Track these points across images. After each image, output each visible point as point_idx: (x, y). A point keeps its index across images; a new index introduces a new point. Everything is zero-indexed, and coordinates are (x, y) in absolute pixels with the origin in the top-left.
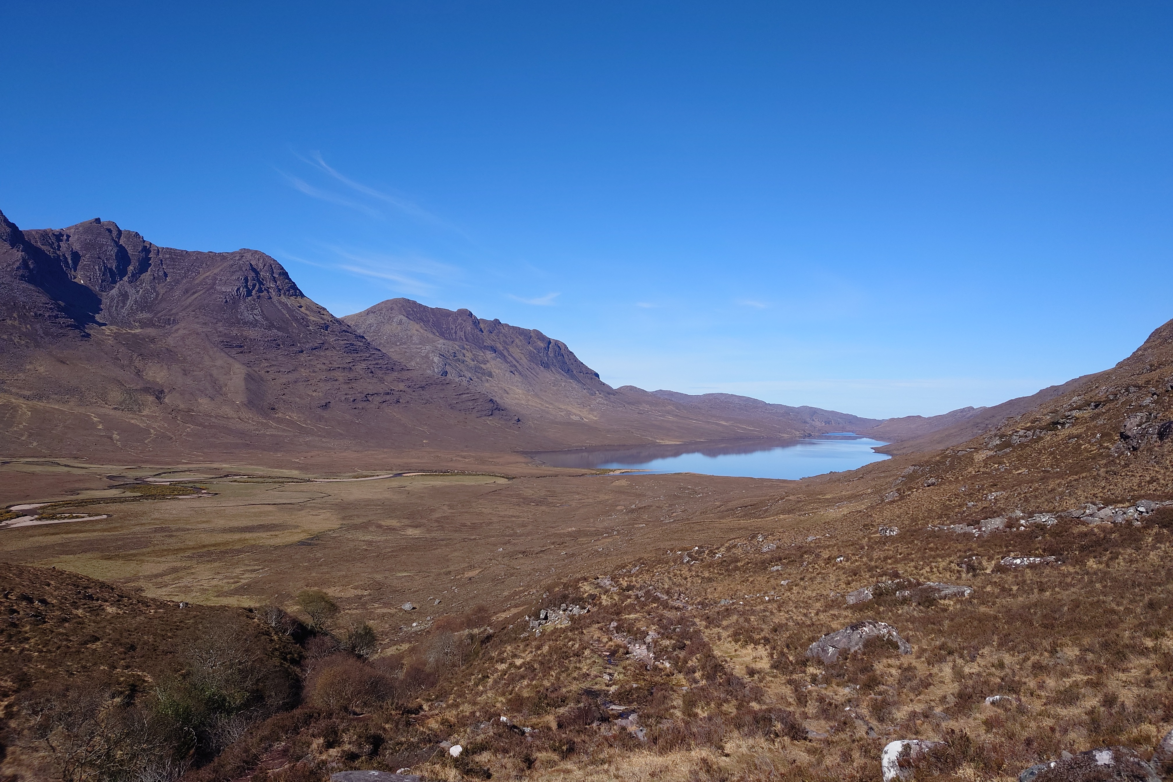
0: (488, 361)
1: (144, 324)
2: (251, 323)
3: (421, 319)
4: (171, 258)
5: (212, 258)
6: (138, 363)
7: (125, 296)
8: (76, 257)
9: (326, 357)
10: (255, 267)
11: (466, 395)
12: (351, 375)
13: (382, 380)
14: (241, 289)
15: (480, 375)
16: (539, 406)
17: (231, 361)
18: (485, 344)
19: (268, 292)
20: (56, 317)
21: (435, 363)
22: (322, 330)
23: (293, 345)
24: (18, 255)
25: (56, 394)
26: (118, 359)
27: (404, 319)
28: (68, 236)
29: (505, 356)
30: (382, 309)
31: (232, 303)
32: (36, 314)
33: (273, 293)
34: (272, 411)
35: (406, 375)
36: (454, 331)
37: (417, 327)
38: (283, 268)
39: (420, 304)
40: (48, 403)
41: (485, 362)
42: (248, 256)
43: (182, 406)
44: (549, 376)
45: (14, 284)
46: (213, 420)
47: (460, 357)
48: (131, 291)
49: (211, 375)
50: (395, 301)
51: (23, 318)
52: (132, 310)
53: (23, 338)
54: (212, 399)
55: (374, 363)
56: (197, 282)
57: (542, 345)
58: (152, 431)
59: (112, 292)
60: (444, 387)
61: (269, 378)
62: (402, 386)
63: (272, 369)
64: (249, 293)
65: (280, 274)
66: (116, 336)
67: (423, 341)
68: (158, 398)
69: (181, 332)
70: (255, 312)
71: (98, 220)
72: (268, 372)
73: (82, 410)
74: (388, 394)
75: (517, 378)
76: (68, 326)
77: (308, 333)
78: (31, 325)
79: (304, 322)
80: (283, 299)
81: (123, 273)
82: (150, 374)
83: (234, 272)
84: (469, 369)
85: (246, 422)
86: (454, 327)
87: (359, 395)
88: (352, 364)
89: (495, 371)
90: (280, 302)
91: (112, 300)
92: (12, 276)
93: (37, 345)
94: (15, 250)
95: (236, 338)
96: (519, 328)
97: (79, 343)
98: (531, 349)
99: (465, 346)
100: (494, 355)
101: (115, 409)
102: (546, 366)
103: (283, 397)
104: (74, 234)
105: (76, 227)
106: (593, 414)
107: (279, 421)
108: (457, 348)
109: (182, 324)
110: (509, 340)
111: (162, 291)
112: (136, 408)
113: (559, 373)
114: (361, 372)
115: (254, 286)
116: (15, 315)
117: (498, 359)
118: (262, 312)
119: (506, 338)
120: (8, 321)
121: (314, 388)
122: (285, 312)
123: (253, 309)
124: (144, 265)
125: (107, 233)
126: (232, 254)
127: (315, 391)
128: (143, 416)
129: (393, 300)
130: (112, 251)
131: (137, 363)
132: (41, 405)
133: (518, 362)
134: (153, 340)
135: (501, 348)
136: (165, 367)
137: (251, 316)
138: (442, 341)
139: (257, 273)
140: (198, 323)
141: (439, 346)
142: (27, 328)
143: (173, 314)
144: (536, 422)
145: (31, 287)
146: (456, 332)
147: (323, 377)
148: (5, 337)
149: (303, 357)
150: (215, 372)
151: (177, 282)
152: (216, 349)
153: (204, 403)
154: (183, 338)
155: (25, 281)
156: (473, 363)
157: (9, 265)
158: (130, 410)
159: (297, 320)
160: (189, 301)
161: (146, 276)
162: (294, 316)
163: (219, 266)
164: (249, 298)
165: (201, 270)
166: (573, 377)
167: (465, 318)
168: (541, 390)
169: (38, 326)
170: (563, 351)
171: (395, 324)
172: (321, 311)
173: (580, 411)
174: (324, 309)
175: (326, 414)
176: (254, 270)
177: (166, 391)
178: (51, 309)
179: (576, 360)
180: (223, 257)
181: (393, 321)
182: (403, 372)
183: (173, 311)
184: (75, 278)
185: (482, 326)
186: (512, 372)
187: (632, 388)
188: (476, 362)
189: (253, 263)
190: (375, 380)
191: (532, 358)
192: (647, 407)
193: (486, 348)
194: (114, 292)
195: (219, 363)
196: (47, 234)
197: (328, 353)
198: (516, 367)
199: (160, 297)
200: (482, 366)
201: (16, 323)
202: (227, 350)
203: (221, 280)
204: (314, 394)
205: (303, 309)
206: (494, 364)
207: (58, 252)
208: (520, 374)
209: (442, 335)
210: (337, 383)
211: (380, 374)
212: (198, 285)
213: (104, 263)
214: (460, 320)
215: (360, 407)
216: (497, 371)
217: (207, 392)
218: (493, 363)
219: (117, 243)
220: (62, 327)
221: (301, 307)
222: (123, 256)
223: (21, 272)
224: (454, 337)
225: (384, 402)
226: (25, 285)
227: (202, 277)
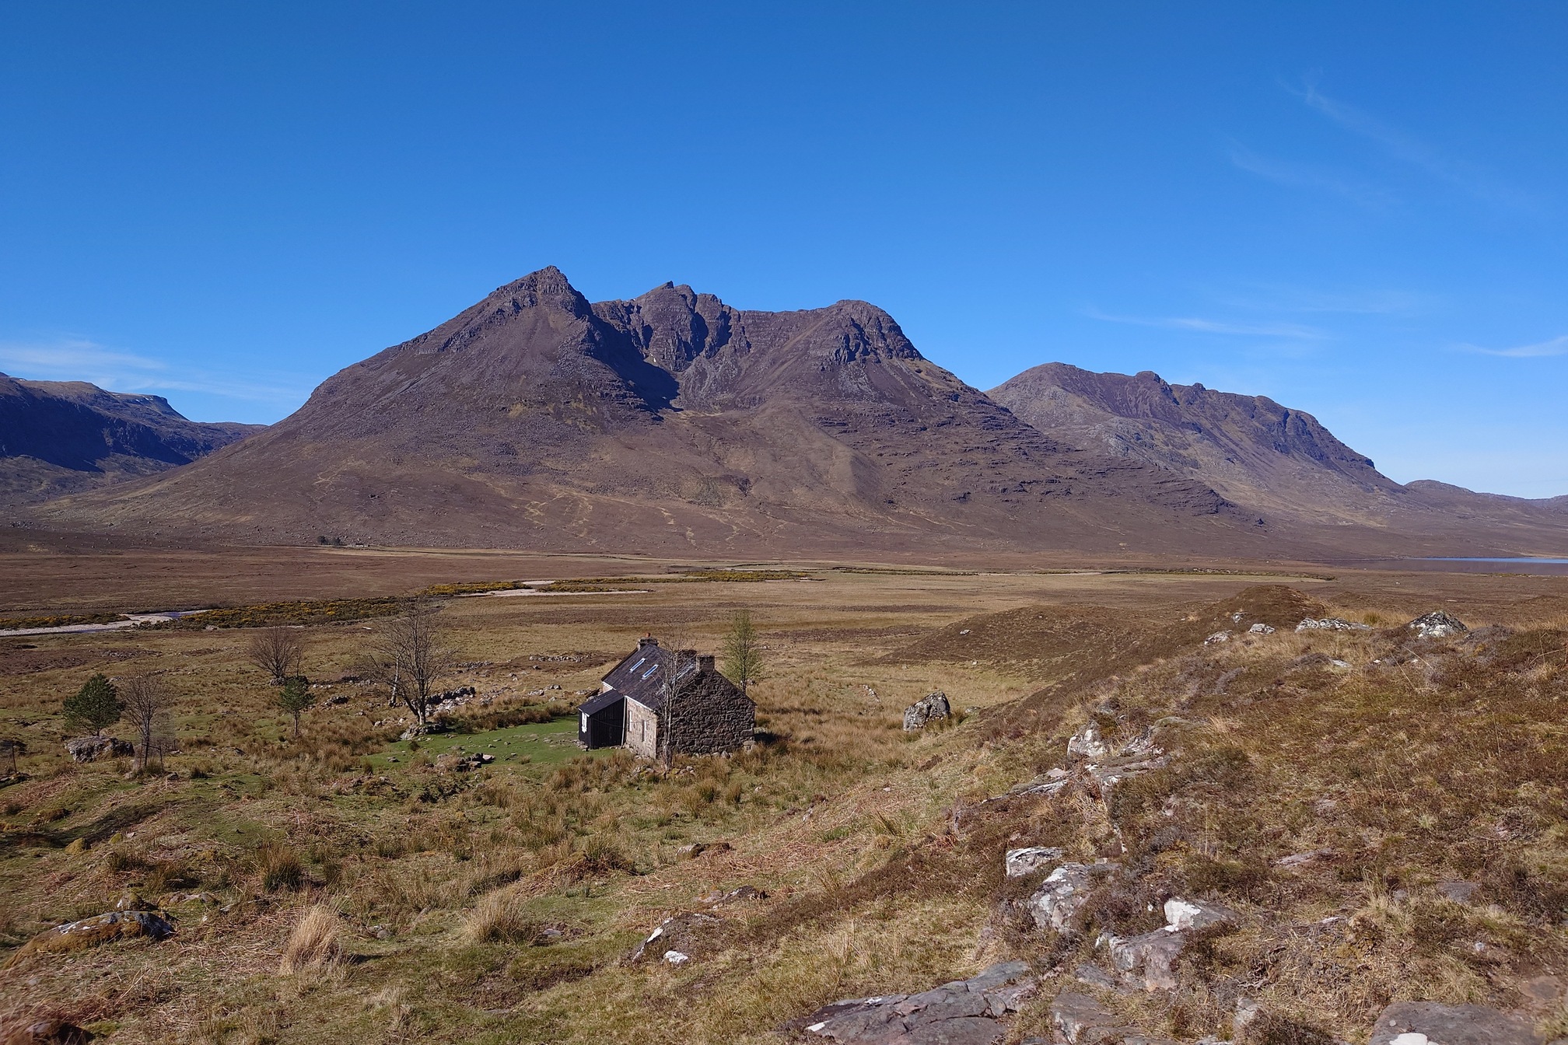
0: (1190, 445)
1: (724, 407)
2: (856, 395)
3: (1084, 391)
4: (754, 323)
5: (803, 318)
6: (718, 449)
7: (702, 374)
8: (648, 331)
9: (958, 434)
10: (858, 322)
11: (1171, 484)
12: (997, 458)
13: (1041, 464)
14: (842, 351)
15: (1179, 465)
16: (1282, 507)
17: (832, 442)
18: (1183, 420)
19: (876, 354)
20: (624, 396)
21: (1111, 447)
22: (950, 401)
23: (913, 421)
24: (584, 325)
25: (622, 485)
26: (694, 445)
27: (1060, 391)
28: (639, 308)
29: (1215, 437)
30: (1026, 381)
31: (830, 370)
32: (602, 394)
33: (882, 355)
34: (890, 505)
35: (1074, 457)
36: (1133, 403)
37: (1079, 401)
38: (893, 321)
39: (1081, 370)
40: (614, 496)
41: (1185, 447)
42: (849, 309)
43: (772, 498)
44: (1292, 465)
45: (580, 361)
46: (813, 515)
47: (1147, 440)
48: (709, 368)
49: (808, 460)
50: (1045, 368)
51: (588, 399)
52: (711, 390)
53: (588, 422)
54: (811, 489)
55: (1028, 441)
56: (785, 349)
57: (1274, 418)
58: (735, 527)
59: (687, 370)
60: (1135, 473)
61: (882, 463)
62: (1071, 472)
63: (887, 451)
64: (852, 357)
65: (890, 329)
66: (692, 420)
67: (1089, 420)
68: (742, 489)
69: (768, 412)
70: (861, 380)
71: (670, 285)
72: (881, 455)
73: (651, 504)
74: (1052, 481)
75: (1237, 468)
76: (637, 407)
77: (932, 404)
78: (597, 408)
79: (925, 391)
80: (896, 361)
81: (700, 347)
82: (733, 461)
83: (831, 330)
84: (1162, 456)
85: (856, 518)
86: (1133, 398)
87: (1010, 483)
88: (995, 443)
89: (1203, 459)
90: (892, 367)
91: (688, 380)
92: (577, 351)
93: (605, 431)
94: (580, 321)
95: (837, 413)
96: (1235, 395)
97: (650, 427)
98: (1257, 425)
99: (1153, 424)
100: (1199, 435)
101: (690, 502)
102: (1285, 450)
103: (904, 487)
104: (645, 304)
105: (648, 295)
106: (1375, 520)
107: (900, 517)
108: (1141, 427)
109: (770, 403)
110: (1220, 413)
111: (745, 366)
112: (715, 501)
113: (1306, 460)
114: (1010, 454)
115: (857, 346)
116: (580, 396)
117: (1206, 441)
118: (869, 380)
119: (1216, 410)
120: (572, 403)
121: (945, 475)
122: (899, 379)
123: (857, 377)
124: (724, 335)
125: (681, 298)
126: (828, 309)
127: (947, 478)
128: (724, 510)
129: (1041, 367)
130: (687, 320)
131: (716, 449)
132: (603, 498)
133: (1237, 445)
134: (735, 423)
135: (1209, 426)
136: (750, 452)
137: (856, 386)
138: (1117, 418)
139: (861, 330)
140: (789, 399)
141: (1114, 425)
142: (592, 411)
143: (759, 391)
144: (1288, 525)
145: (597, 363)
146: (1136, 406)
147: (957, 460)
148: (569, 422)
149: (926, 436)
150: (812, 456)
151: (763, 353)
152: (811, 429)
153: (800, 495)
154: (771, 418)
155: (591, 355)
156: (1166, 448)
157: (574, 338)
158: (708, 504)
159: (915, 388)
160: (777, 373)
161: (726, 349)
162: (911, 384)
163: (812, 327)
164: (852, 363)
165: (790, 334)
166: (1330, 465)
167: (1149, 385)
168: (1280, 485)
169: (605, 408)
170: (1310, 428)
171: (1046, 399)
172: (946, 376)
173: (1352, 516)
174: (951, 374)
175: (966, 508)
176: (857, 326)
177: (752, 480)
178: (618, 387)
179: (1333, 440)
180: (816, 314)
181: (1043, 395)
182: (1070, 453)
183: (759, 388)
184: (647, 356)
185: (1176, 394)
186: (1229, 459)
187: (1432, 484)
188: (1170, 447)
189: (855, 317)
190: (1030, 464)
191: (1260, 438)
192: (1469, 511)
193: (1186, 425)
194: (690, 370)
195: (817, 445)
196: (616, 306)
197: (961, 429)
198: (1235, 452)
199: (743, 373)
200: (1181, 451)
201: (581, 406)
202: (826, 429)
203: (815, 342)
204: (946, 483)
205: (922, 375)
206: (1198, 449)
207: (628, 326)
208: (1243, 462)
209: (1116, 410)
210: (977, 467)
211: (1037, 455)
212: (788, 352)
213: (678, 335)
214: (1141, 389)
215: (1014, 499)
216: (1205, 459)
217: (804, 481)
218: (1197, 446)
219: (692, 311)
220: (630, 409)
221: (919, 371)
222: (699, 325)
223: (586, 346)
224: (1135, 412)
225: (1047, 493)
226: (590, 361)
227: (792, 343)
